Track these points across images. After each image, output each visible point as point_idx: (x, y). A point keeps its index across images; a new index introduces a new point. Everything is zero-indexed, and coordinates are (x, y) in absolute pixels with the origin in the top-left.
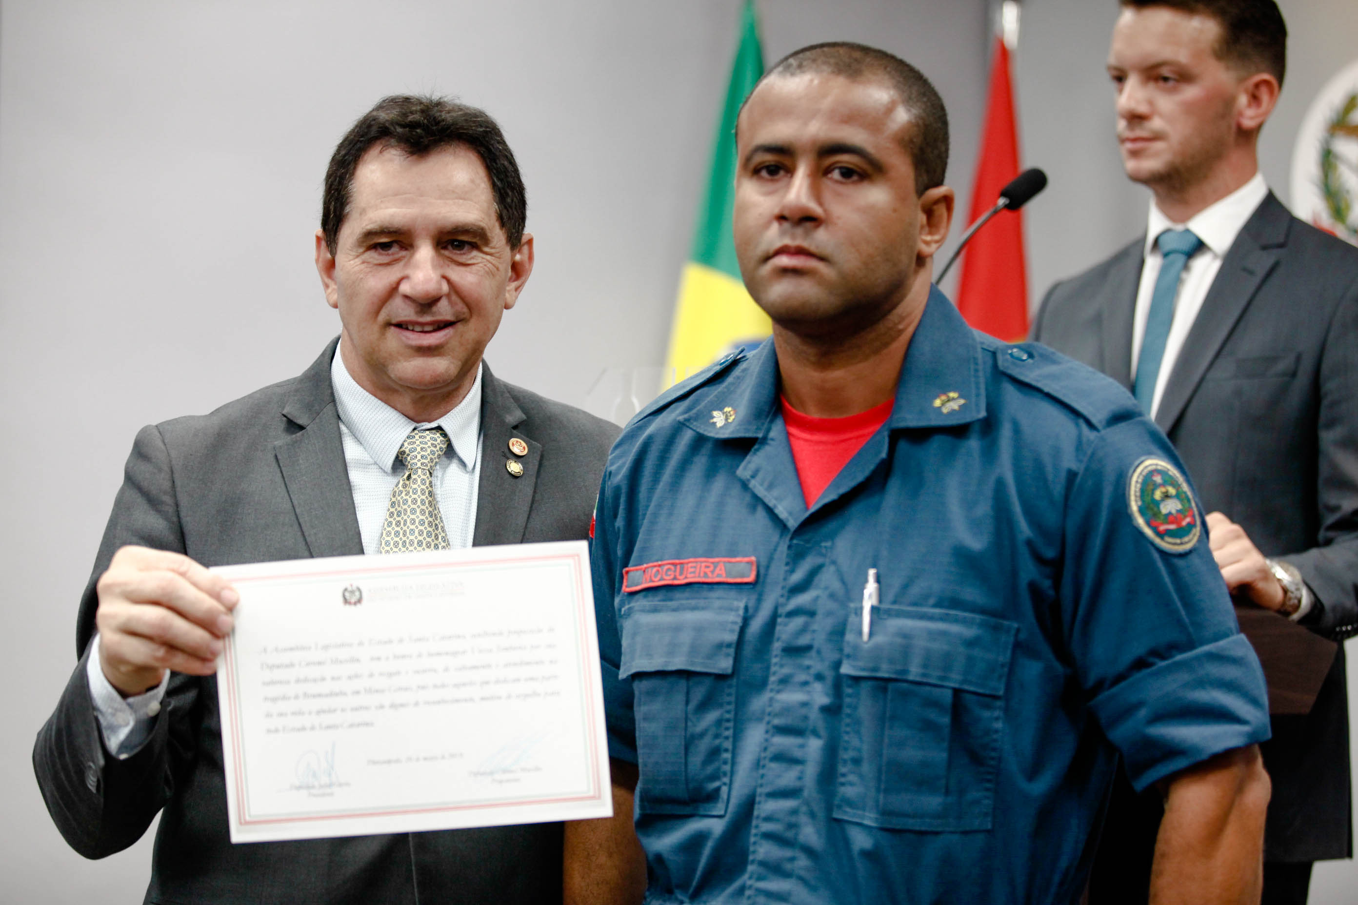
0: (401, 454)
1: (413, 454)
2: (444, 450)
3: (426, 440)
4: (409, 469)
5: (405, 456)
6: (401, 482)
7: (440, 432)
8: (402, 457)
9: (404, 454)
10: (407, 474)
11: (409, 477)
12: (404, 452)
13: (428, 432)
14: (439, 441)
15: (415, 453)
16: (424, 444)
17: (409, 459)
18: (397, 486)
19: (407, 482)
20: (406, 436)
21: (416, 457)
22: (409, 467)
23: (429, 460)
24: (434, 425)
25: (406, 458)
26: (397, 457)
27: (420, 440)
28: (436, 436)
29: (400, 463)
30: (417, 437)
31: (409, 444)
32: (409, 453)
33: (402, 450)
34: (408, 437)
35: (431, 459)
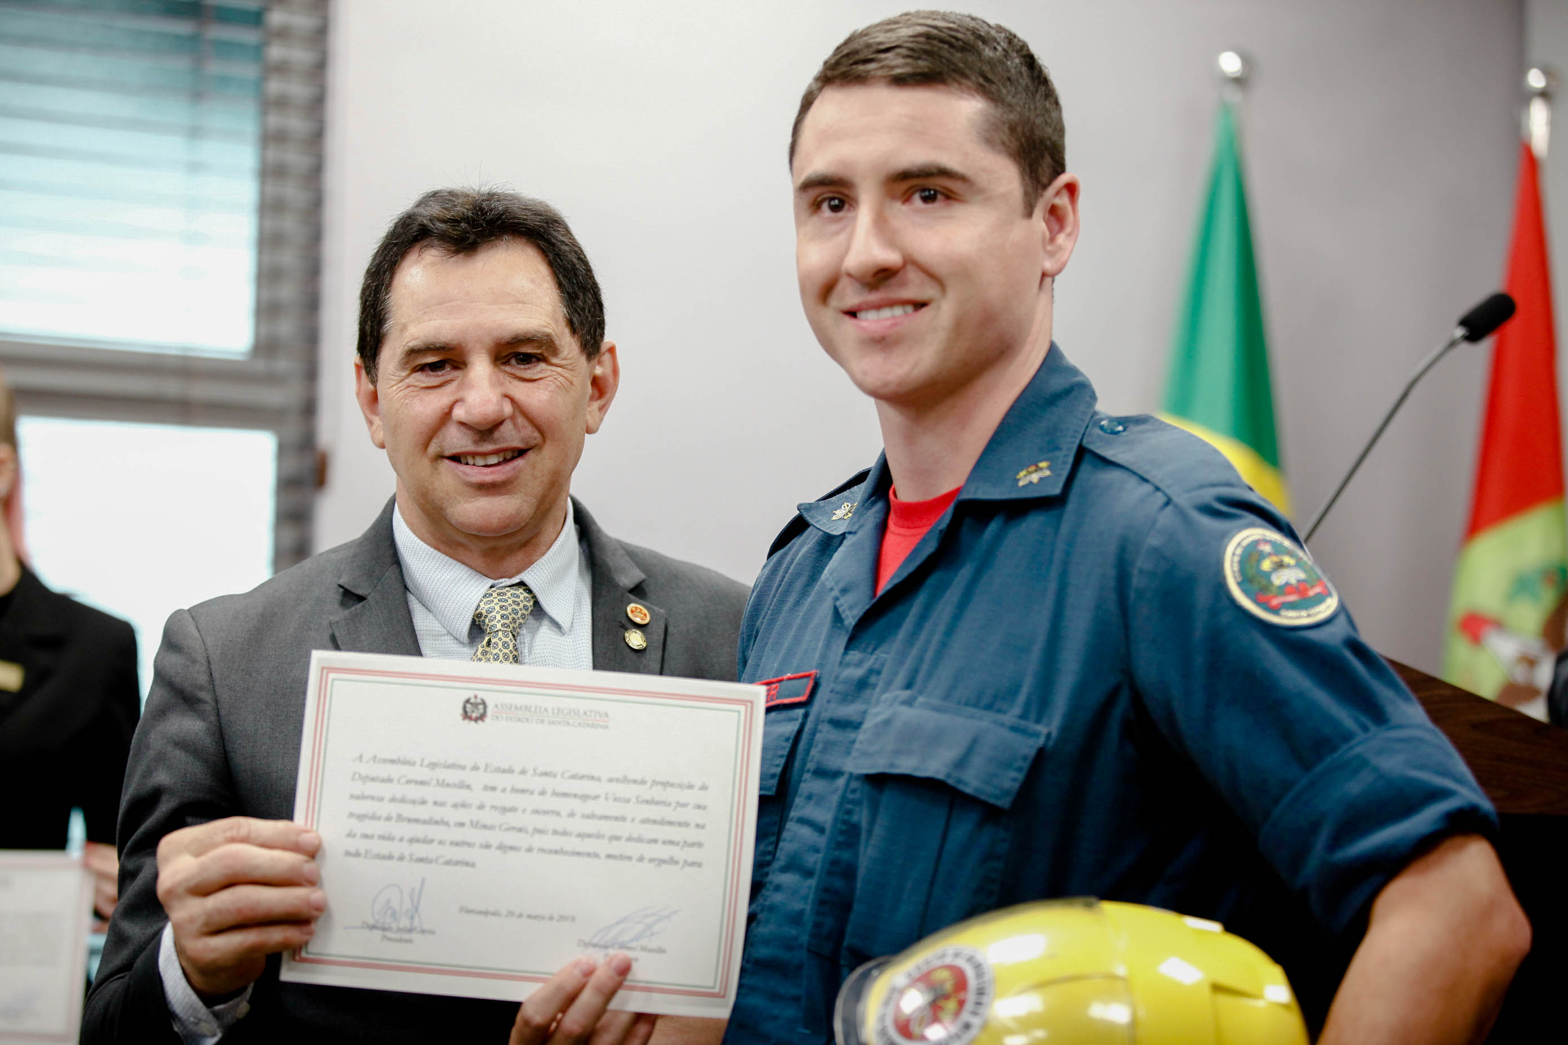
0: (477, 617)
1: (492, 614)
2: (530, 609)
3: (506, 597)
4: (489, 633)
5: (483, 618)
6: (480, 650)
7: (523, 588)
8: (479, 621)
9: (481, 617)
10: (487, 639)
11: (489, 643)
12: (481, 614)
13: (508, 589)
14: (522, 597)
15: (494, 613)
16: (503, 602)
17: (487, 621)
18: (475, 653)
19: (488, 649)
20: (481, 597)
21: (495, 618)
22: (488, 631)
23: (511, 620)
24: (516, 580)
25: (484, 621)
26: (474, 621)
27: (499, 598)
28: (518, 593)
29: (477, 628)
30: (495, 595)
31: (486, 603)
32: (487, 614)
33: (478, 612)
34: (484, 597)
35: (514, 619)
